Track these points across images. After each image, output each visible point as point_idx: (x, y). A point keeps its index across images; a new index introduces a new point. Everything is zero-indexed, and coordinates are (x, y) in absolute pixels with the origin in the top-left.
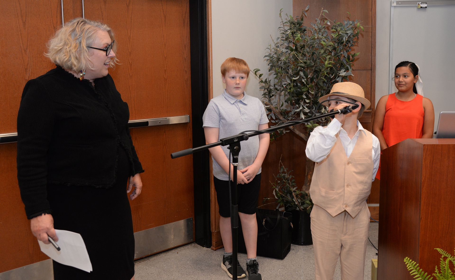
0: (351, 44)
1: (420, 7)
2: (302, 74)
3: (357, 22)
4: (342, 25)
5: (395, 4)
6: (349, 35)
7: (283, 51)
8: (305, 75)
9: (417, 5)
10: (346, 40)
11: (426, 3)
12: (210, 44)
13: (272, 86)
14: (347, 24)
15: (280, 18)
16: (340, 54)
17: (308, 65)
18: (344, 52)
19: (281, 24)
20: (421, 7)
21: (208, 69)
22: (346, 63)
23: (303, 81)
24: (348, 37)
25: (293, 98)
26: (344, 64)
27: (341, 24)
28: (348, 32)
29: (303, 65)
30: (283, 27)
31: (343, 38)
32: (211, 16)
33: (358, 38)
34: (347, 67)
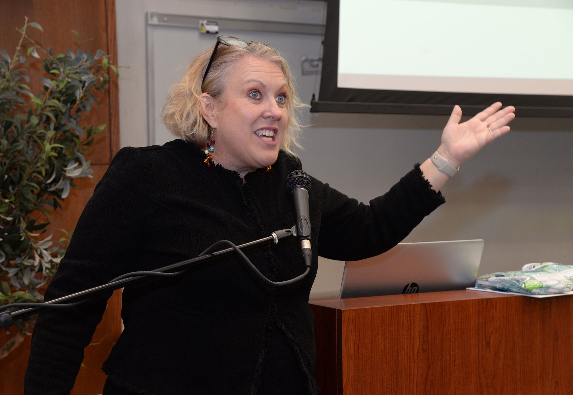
1: (205, 32)
3: (101, 55)
5: (155, 21)
6: (86, 86)
9: (200, 26)
10: (82, 95)
11: (215, 24)
14: (77, 60)
20: (208, 32)
24: (84, 88)
27: (68, 59)
28: (82, 78)
34: (81, 160)
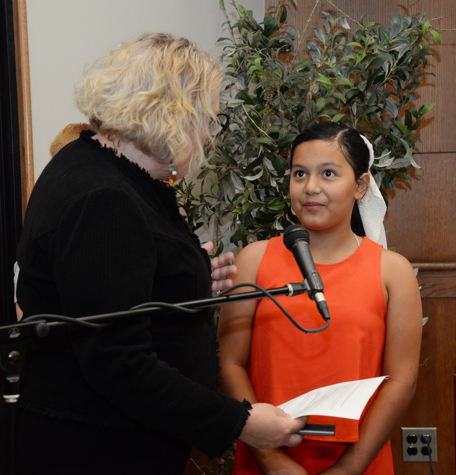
0: (409, 82)
2: (268, 164)
7: (229, 103)
8: (276, 169)
10: (393, 70)
12: (25, 84)
13: (197, 200)
14: (396, 26)
15: (221, 12)
17: (281, 141)
19: (224, 30)
21: (21, 154)
23: (274, 184)
24: (398, 61)
25: (250, 231)
26: (393, 137)
27: (378, 26)
28: (396, 48)
29: (268, 140)
30: (230, 37)
31: (383, 63)
32: (25, 8)
33: (426, 63)
34: (402, 146)
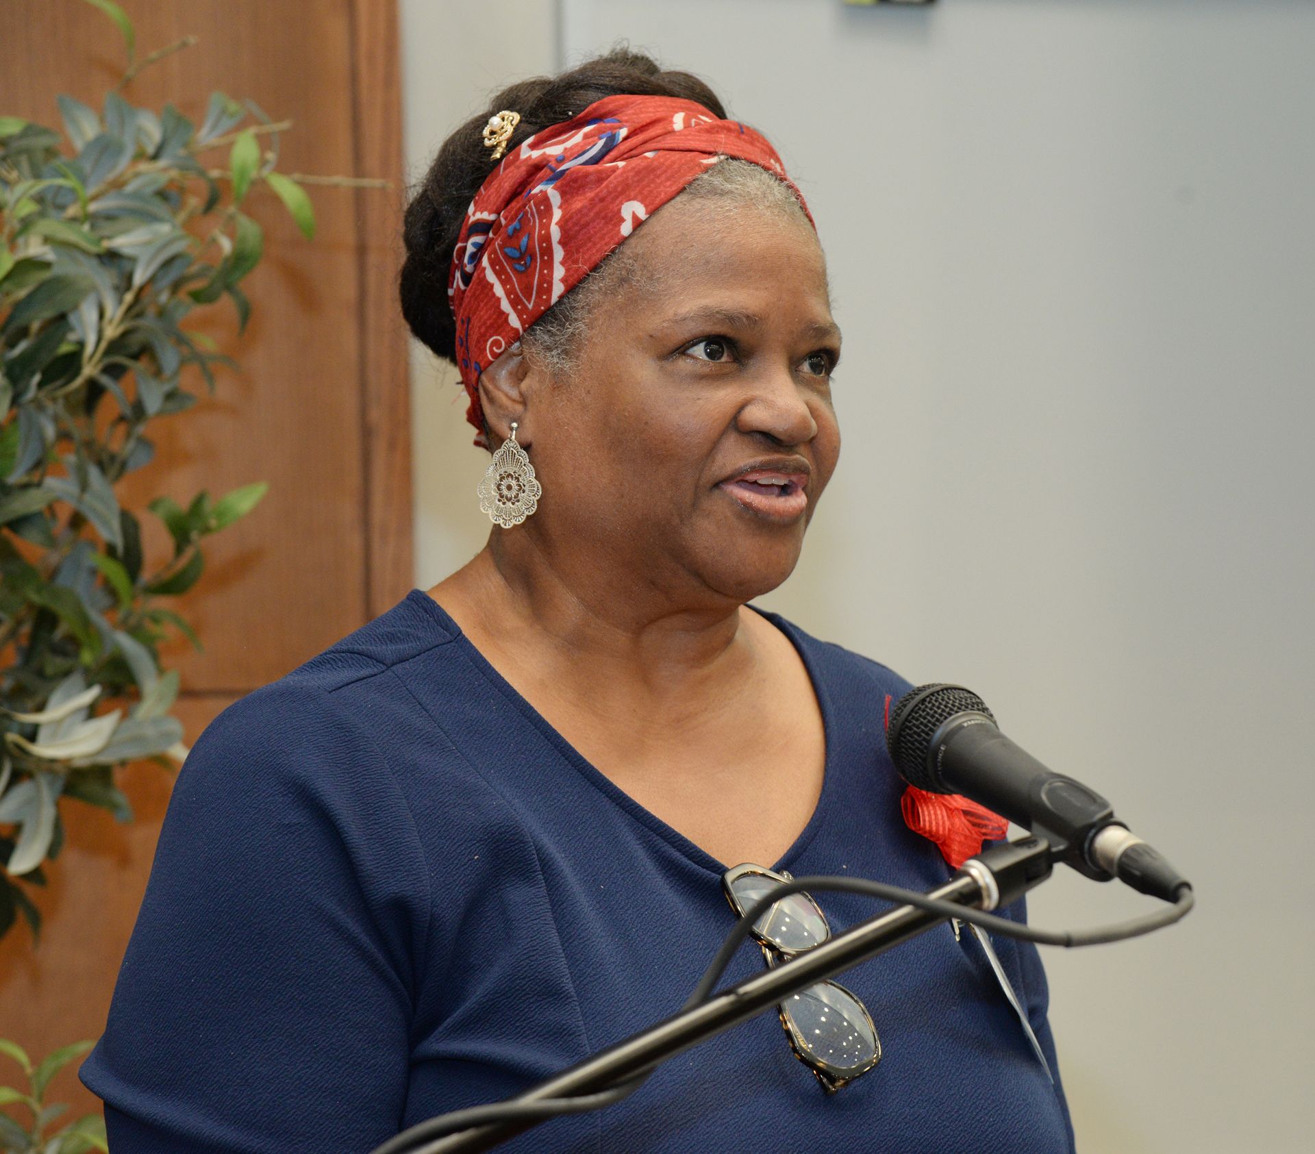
0: (167, 387)
3: (227, 123)
4: (50, 153)
6: (139, 278)
10: (111, 332)
14: (105, 148)
16: (32, 502)
18: (84, 486)
22: (105, 601)
24: (129, 297)
26: (86, 623)
27: (43, 141)
31: (76, 307)
33: (246, 313)
34: (124, 667)
